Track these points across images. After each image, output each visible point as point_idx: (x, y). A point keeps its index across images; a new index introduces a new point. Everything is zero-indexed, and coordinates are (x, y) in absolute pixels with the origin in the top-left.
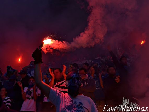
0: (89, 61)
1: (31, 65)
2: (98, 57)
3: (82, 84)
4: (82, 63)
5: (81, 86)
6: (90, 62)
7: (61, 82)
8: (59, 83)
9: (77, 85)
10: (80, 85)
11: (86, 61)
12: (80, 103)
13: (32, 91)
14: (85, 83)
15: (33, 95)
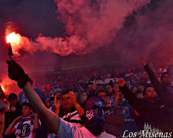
0: (115, 79)
2: (130, 73)
4: (105, 82)
7: (72, 114)
8: (69, 114)
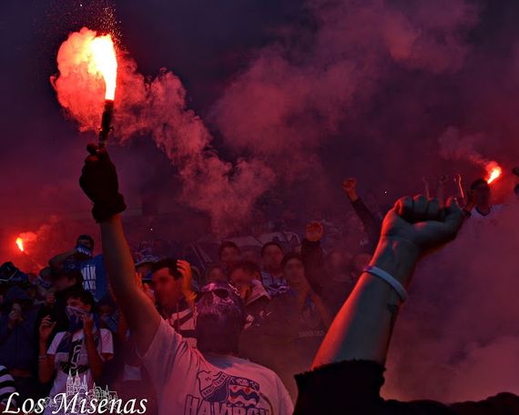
0: (284, 234)
1: (80, 250)
3: (250, 318)
4: (260, 242)
5: (247, 326)
6: (289, 238)
9: (219, 313)
10: (244, 325)
11: (275, 234)
12: (249, 381)
13: (80, 342)
14: (261, 313)
15: (86, 359)
